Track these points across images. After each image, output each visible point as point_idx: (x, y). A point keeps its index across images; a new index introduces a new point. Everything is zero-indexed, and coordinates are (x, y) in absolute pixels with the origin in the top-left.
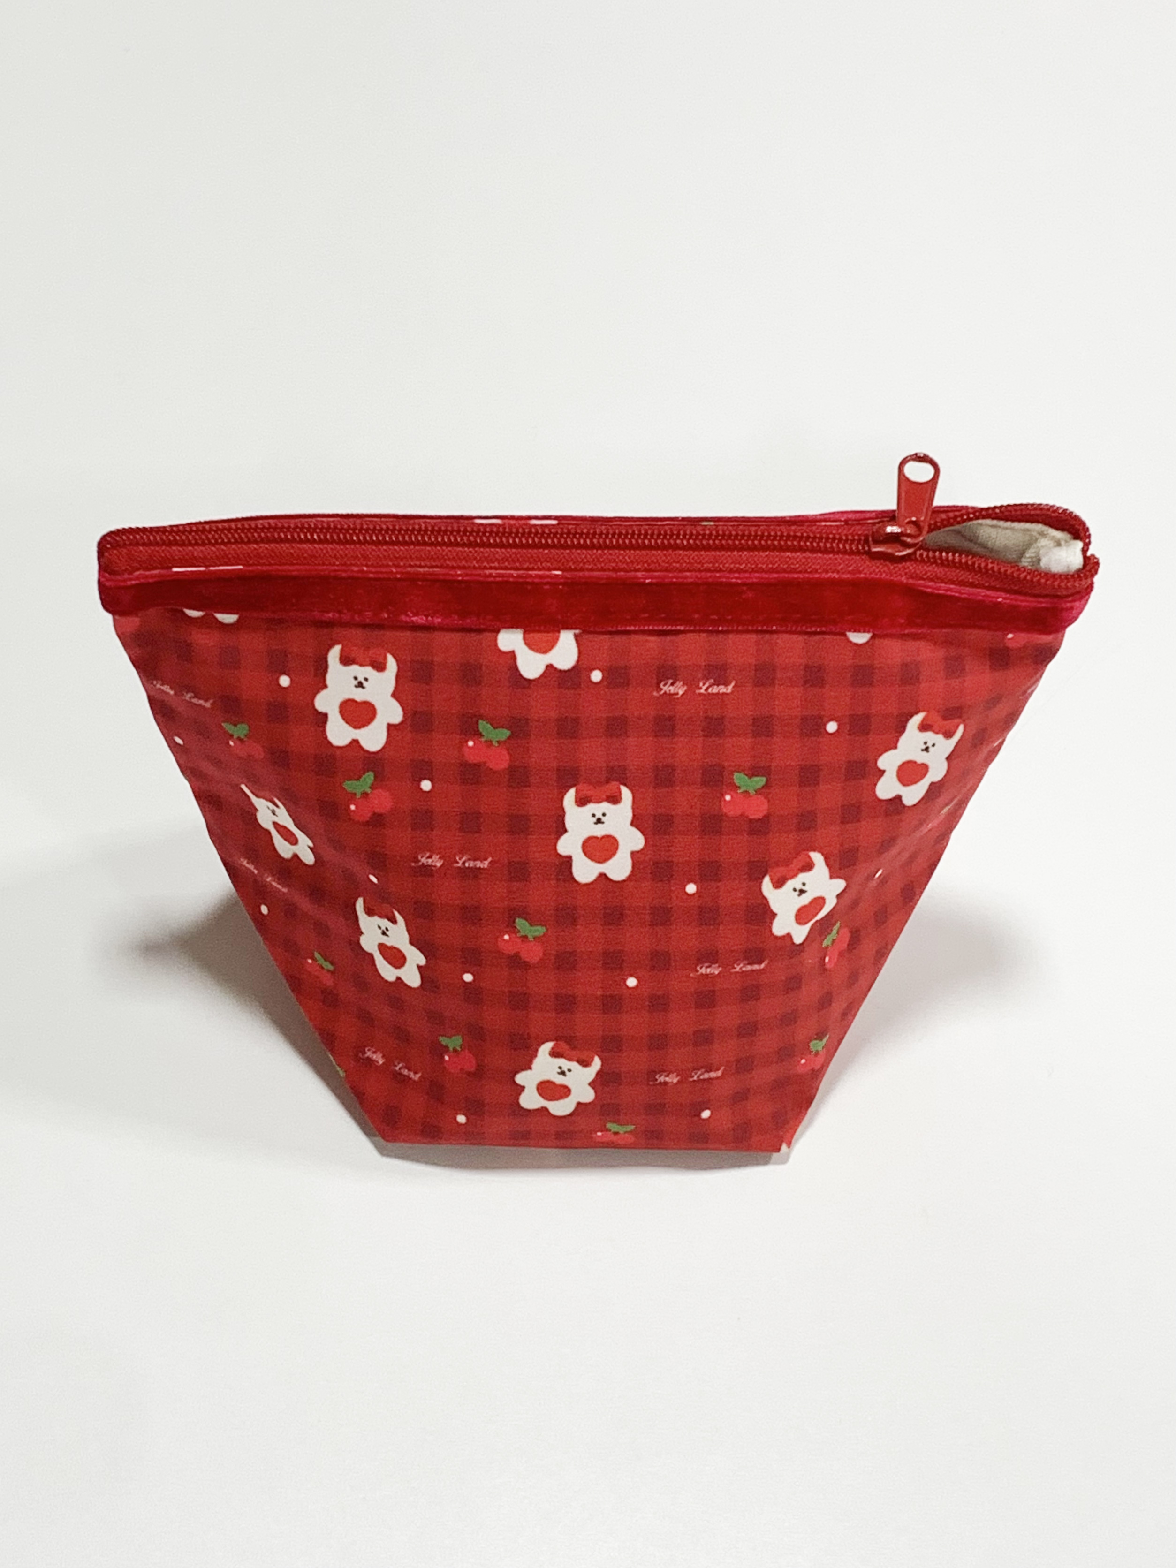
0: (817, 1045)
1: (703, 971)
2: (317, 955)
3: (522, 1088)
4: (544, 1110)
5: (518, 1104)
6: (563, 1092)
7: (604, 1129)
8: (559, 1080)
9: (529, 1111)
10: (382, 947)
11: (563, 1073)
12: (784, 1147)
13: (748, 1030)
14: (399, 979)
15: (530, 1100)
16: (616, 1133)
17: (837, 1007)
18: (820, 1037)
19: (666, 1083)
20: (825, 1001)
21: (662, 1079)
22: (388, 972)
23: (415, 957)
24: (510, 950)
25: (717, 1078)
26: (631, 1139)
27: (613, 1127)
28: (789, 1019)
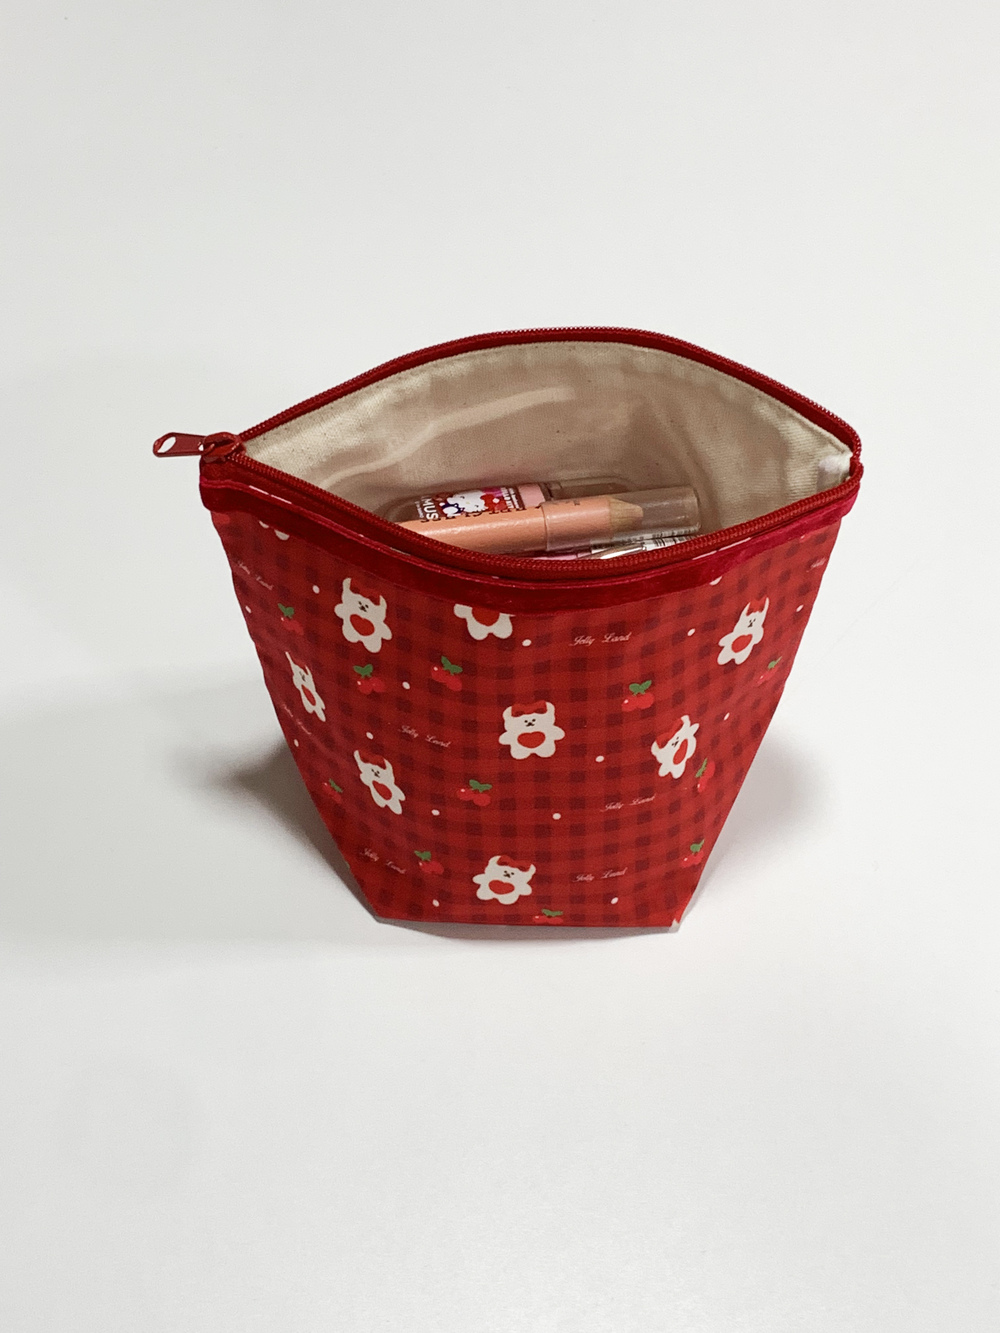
0: (696, 848)
1: (610, 807)
2: (330, 781)
3: (478, 886)
4: (495, 901)
5: (476, 897)
6: (509, 888)
7: (541, 914)
8: (506, 880)
9: (484, 901)
10: (375, 783)
11: (508, 875)
12: (675, 922)
13: (643, 842)
14: (387, 807)
15: (485, 893)
16: (549, 917)
17: (709, 818)
18: (698, 841)
19: (584, 881)
20: (699, 817)
21: (581, 879)
22: (380, 801)
23: (398, 795)
24: (467, 798)
25: (621, 876)
26: (561, 921)
27: (547, 912)
28: (674, 831)
